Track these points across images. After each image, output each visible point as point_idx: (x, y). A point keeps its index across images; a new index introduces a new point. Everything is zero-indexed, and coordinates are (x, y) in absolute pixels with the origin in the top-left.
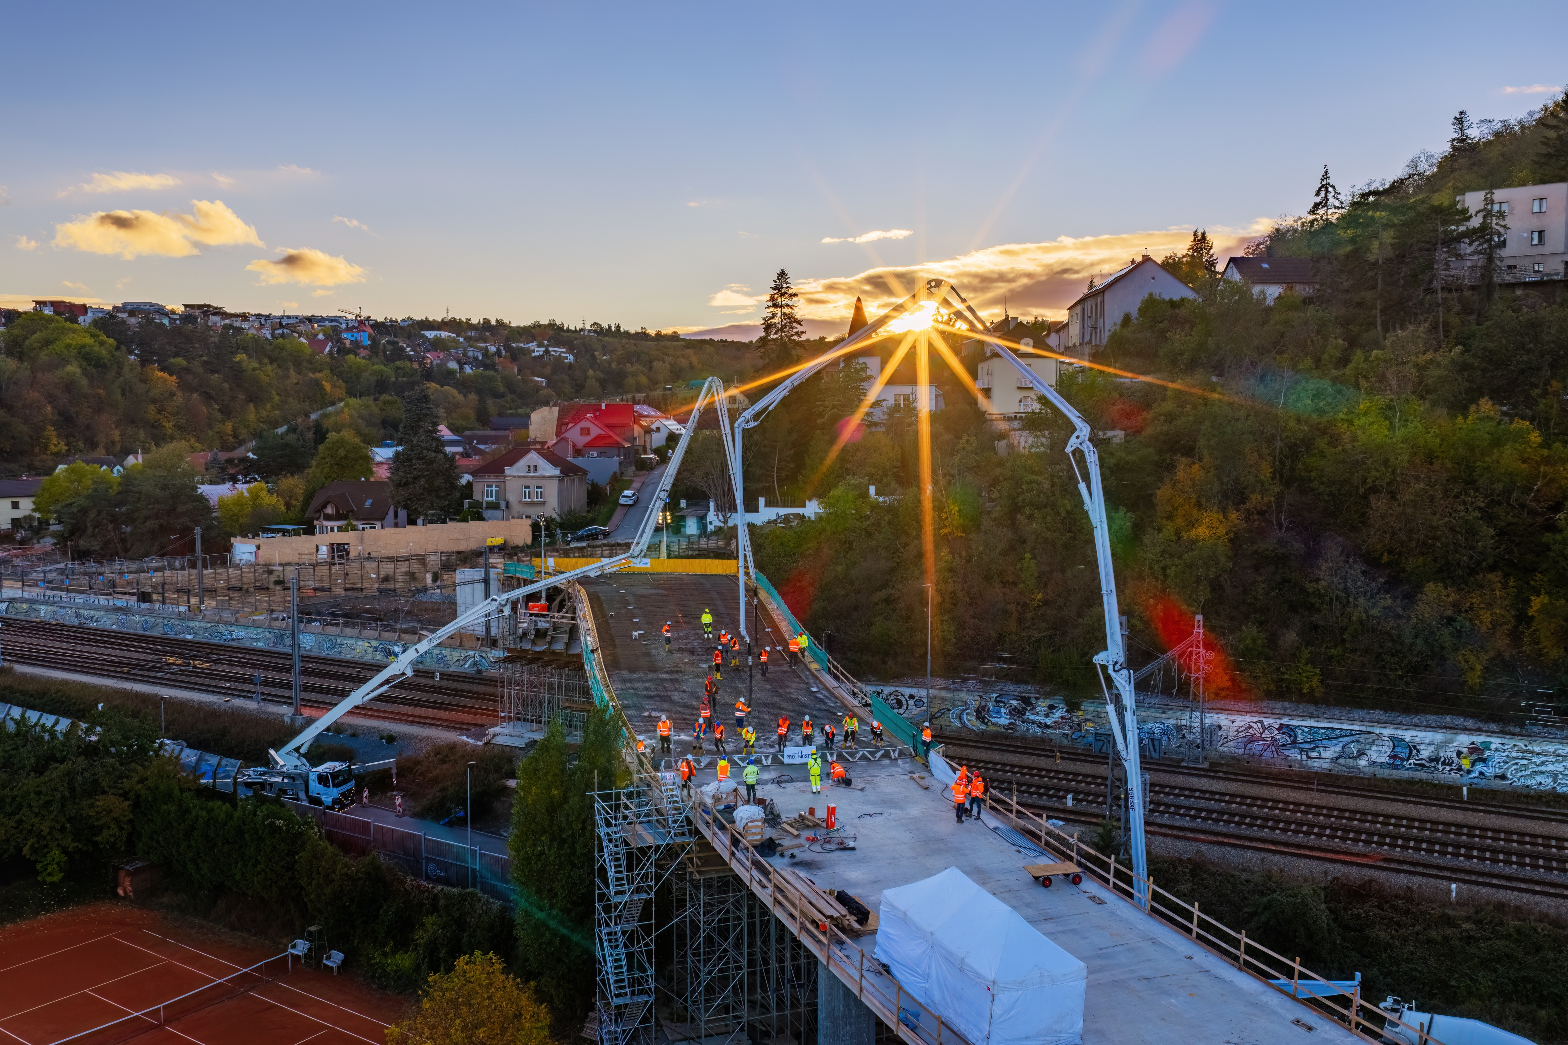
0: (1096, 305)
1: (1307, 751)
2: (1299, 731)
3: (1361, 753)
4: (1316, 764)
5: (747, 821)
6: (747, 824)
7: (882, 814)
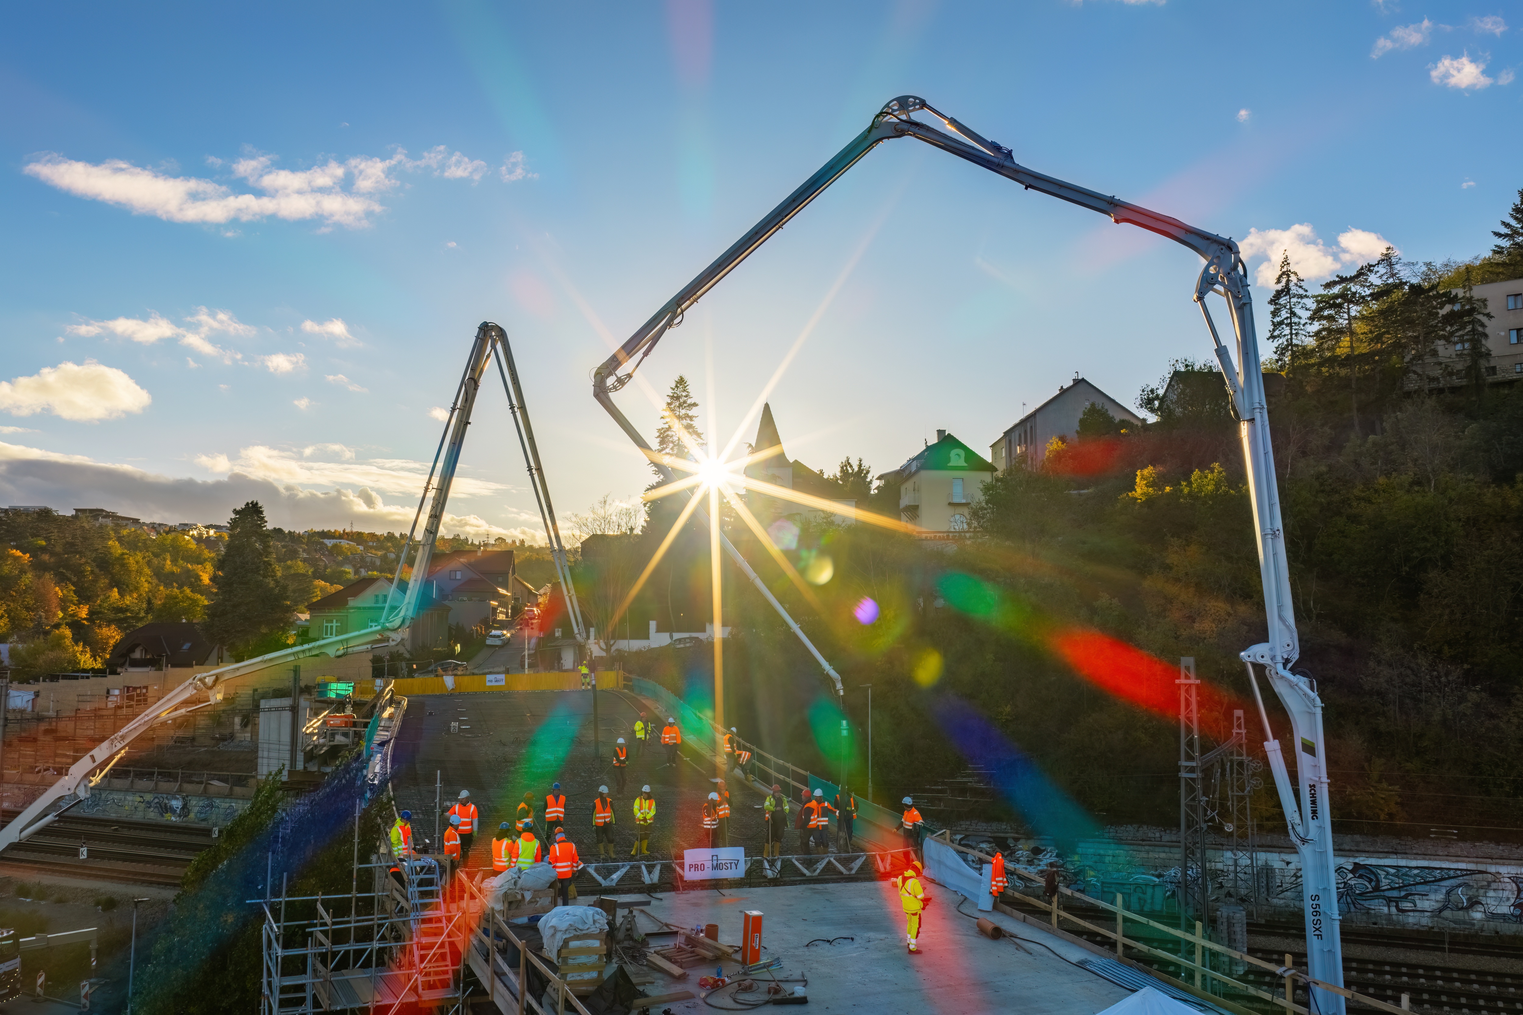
0: (1026, 432)
1: (1397, 901)
2: (1382, 874)
3: (1474, 903)
4: (1411, 919)
5: (567, 936)
6: (566, 942)
7: (852, 939)
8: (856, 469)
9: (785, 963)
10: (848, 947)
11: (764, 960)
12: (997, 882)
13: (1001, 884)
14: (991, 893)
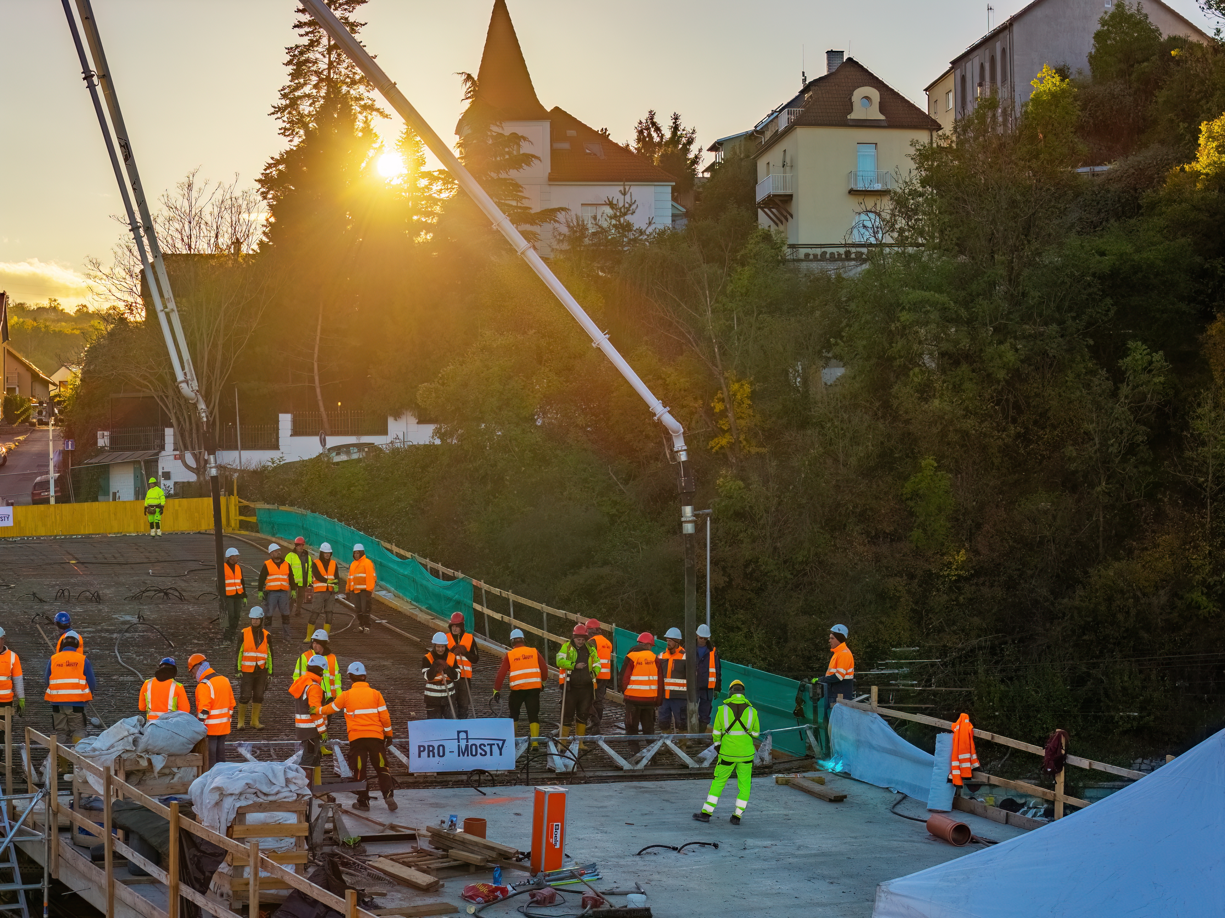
0: (993, 60)
5: (243, 803)
6: (241, 814)
7: (716, 846)
8: (668, 134)
9: (603, 873)
10: (708, 856)
11: (568, 867)
12: (961, 761)
13: (967, 765)
14: (950, 781)
